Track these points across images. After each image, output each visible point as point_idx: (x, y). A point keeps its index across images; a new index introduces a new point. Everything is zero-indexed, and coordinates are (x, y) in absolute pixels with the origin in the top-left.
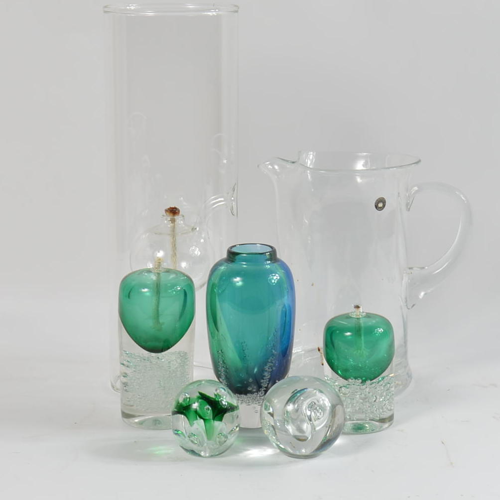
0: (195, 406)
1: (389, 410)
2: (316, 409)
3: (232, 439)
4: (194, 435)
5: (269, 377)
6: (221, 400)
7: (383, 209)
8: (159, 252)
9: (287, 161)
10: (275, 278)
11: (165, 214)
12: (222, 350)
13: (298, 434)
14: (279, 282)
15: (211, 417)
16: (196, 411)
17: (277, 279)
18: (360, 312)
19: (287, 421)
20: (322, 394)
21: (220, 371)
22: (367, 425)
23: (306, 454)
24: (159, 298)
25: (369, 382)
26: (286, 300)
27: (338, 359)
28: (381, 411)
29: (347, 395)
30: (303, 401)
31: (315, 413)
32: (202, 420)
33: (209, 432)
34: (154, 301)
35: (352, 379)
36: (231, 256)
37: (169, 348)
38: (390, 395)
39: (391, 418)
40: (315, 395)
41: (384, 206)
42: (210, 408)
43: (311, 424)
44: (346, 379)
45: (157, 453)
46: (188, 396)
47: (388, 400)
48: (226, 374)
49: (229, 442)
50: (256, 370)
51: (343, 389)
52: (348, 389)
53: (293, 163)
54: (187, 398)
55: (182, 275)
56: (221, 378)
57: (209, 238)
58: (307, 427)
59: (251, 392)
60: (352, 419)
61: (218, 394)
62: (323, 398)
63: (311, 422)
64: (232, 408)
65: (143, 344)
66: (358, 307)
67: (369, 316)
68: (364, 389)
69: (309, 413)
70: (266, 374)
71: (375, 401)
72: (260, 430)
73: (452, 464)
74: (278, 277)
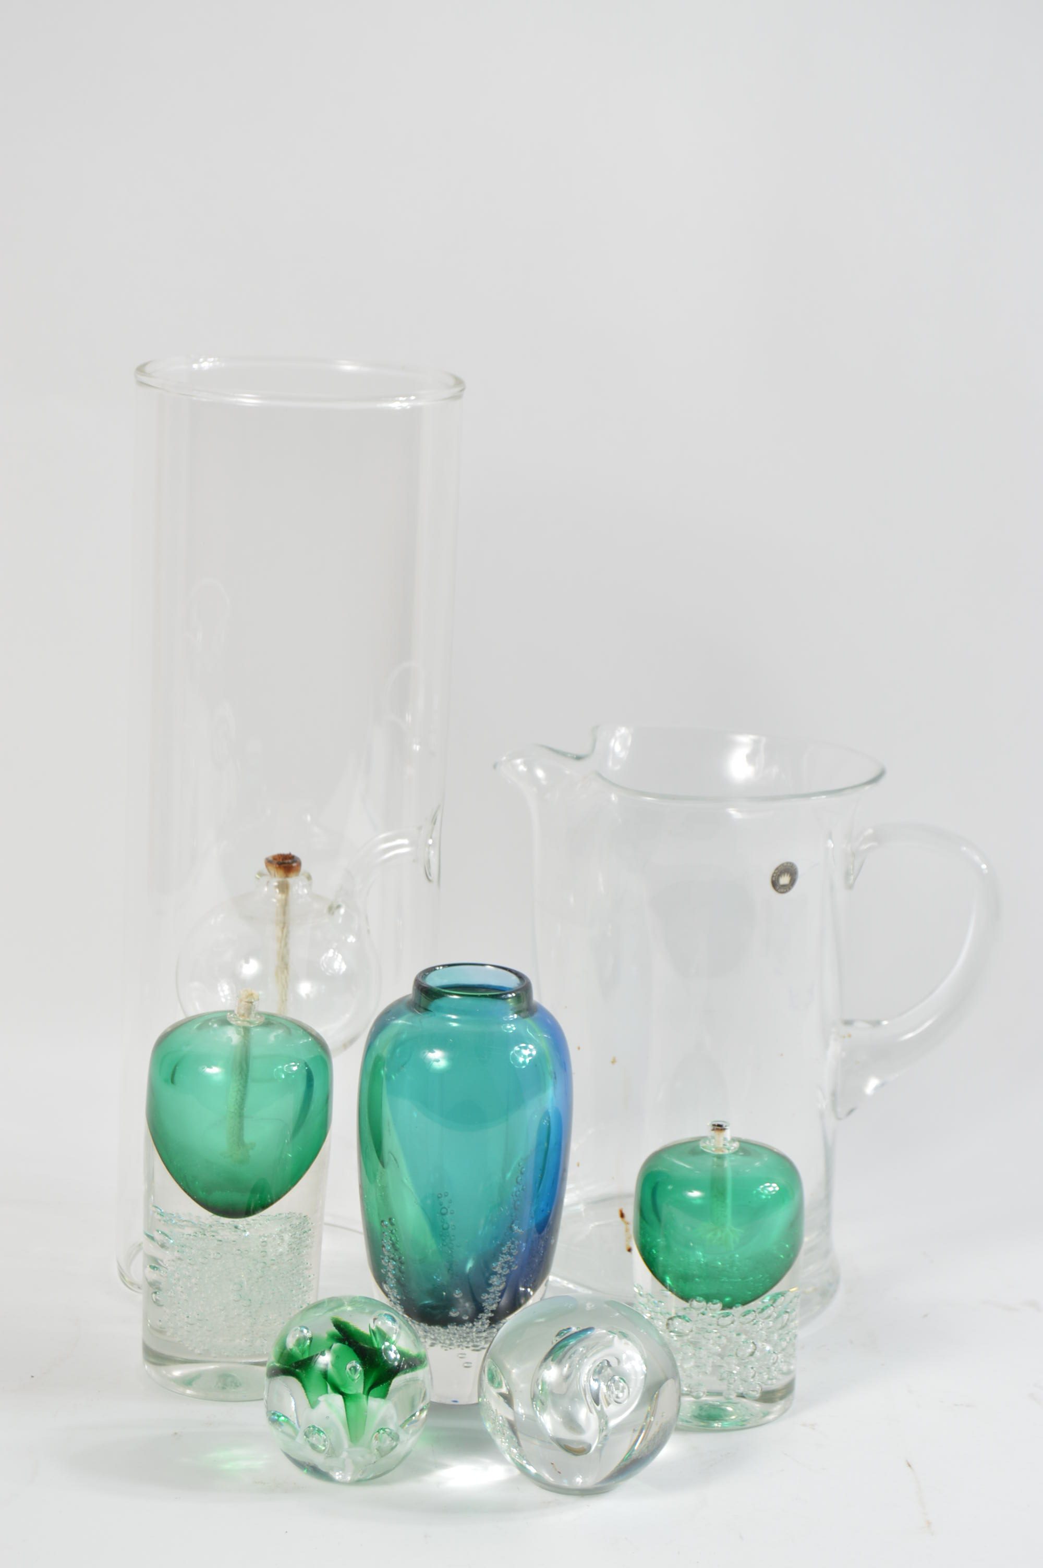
0: (325, 1360)
1: (783, 1374)
2: (612, 1379)
3: (409, 1441)
4: (319, 1431)
5: (501, 1287)
6: (386, 1349)
7: (790, 889)
8: (247, 962)
9: (564, 754)
10: (525, 1054)
11: (265, 871)
12: (390, 1219)
13: (566, 1435)
14: (537, 1063)
15: (361, 1390)
16: (325, 1375)
17: (530, 1055)
18: (725, 1139)
19: (543, 1403)
20: (624, 1341)
21: (385, 1267)
22: (729, 1409)
23: (584, 1486)
24: (246, 1081)
25: (739, 1310)
26: (550, 1097)
27: (668, 1248)
28: (766, 1377)
29: (685, 1338)
30: (584, 1356)
31: (608, 1387)
32: (340, 1397)
33: (354, 1424)
34: (233, 1095)
35: (699, 1301)
36: (423, 996)
37: (264, 1206)
38: (788, 1339)
39: (788, 1389)
40: (609, 1344)
41: (793, 882)
42: (359, 1367)
43: (598, 1412)
44: (686, 1298)
45: (228, 1466)
46: (309, 1335)
47: (783, 1350)
48: (399, 1274)
49: (401, 1450)
50: (470, 1265)
51: (677, 1322)
52: (688, 1324)
53: (579, 758)
54: (305, 1338)
55: (301, 1032)
56: (385, 1283)
57: (369, 931)
58: (588, 1418)
59: (459, 1322)
60: (694, 1394)
61: (378, 1328)
62: (629, 1352)
63: (599, 1408)
64: (411, 1363)
65: (202, 1195)
66: (719, 1128)
67: (747, 1148)
68: (726, 1326)
69: (595, 1385)
70: (495, 1280)
71: (752, 1354)
72: (474, 1410)
73: (929, 1524)
74: (534, 1050)
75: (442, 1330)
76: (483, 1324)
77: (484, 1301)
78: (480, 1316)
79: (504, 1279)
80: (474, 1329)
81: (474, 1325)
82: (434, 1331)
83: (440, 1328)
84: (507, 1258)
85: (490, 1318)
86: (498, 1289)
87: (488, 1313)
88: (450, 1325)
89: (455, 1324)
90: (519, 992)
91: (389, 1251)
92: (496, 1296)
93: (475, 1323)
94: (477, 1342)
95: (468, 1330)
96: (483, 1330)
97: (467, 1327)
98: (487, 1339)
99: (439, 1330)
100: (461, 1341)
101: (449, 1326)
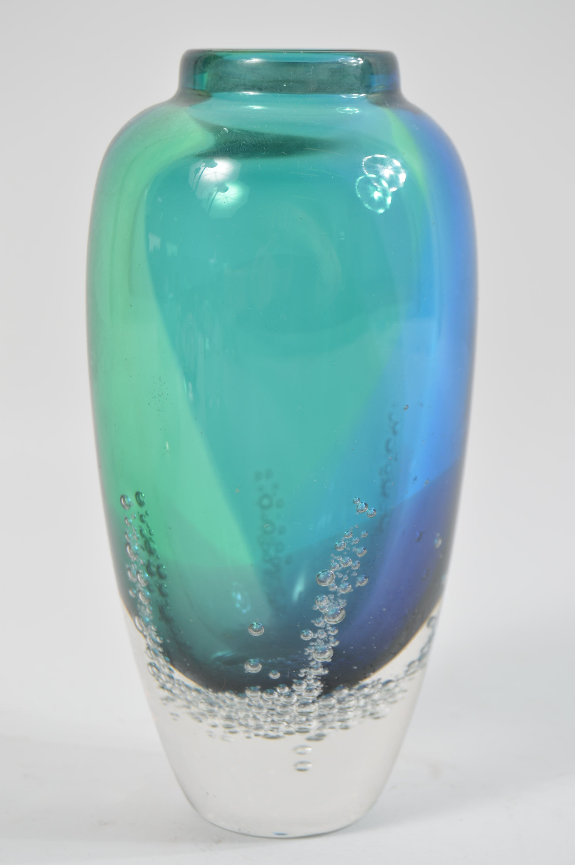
74: (402, 170)
75: (236, 699)
76: (310, 690)
77: (307, 644)
78: (303, 672)
79: (343, 603)
80: (295, 698)
81: (293, 691)
82: (224, 702)
83: (234, 696)
84: (346, 563)
85: (323, 679)
86: (333, 622)
87: (317, 669)
88: (251, 690)
89: (259, 687)
90: (371, 60)
91: (136, 554)
92: (329, 635)
93: (294, 687)
94: (301, 722)
95: (283, 699)
96: (311, 701)
97: (280, 695)
98: (323, 719)
99: (232, 699)
100: (273, 721)
101: (248, 693)
